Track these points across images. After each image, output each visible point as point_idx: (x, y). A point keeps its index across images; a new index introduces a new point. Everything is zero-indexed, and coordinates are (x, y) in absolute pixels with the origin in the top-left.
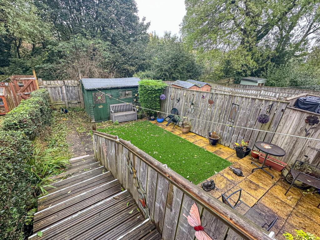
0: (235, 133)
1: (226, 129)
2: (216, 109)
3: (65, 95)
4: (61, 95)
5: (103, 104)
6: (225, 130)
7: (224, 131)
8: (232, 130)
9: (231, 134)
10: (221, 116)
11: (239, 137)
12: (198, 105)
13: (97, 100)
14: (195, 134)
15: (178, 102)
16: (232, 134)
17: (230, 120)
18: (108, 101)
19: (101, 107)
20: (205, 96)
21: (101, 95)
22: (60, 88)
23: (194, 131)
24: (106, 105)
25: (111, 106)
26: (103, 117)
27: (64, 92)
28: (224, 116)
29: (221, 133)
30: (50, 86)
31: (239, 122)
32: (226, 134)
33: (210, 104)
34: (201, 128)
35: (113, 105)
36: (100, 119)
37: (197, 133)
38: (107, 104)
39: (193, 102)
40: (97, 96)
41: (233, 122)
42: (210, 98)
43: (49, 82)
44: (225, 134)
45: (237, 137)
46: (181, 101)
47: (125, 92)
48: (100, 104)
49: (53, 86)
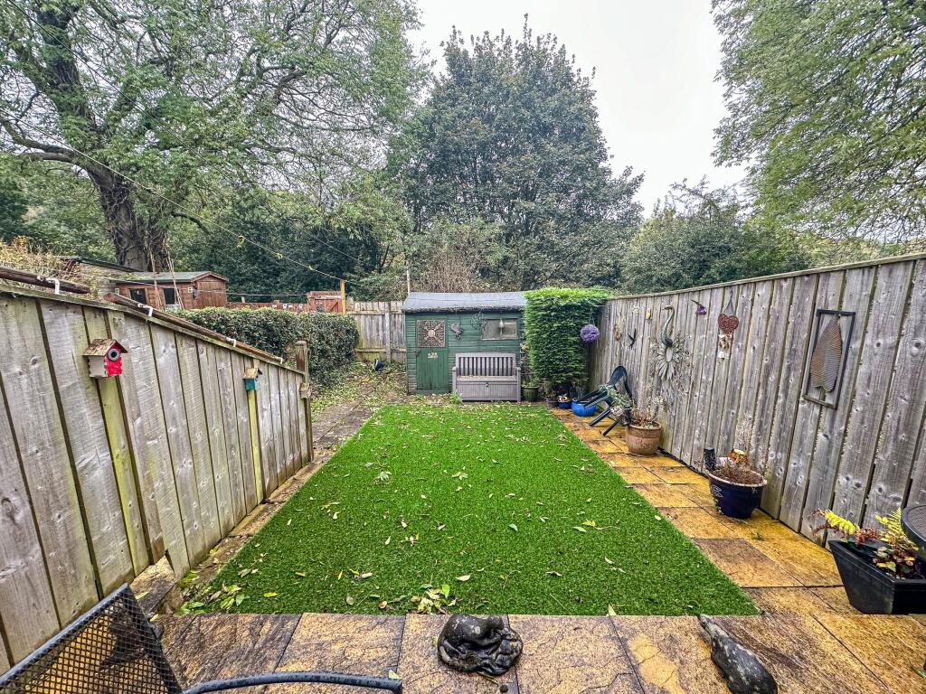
0: (850, 469)
1: (801, 442)
2: (750, 350)
3: (387, 333)
4: (381, 332)
5: (438, 350)
6: (795, 446)
7: (793, 454)
8: (829, 452)
9: (826, 472)
10: (772, 378)
11: (874, 491)
12: (687, 347)
13: (426, 339)
14: (679, 465)
15: (632, 345)
16: (832, 472)
17: (815, 395)
18: (453, 343)
19: (433, 356)
20: (706, 305)
21: (437, 328)
22: (380, 318)
23: (676, 453)
24: (446, 353)
25: (458, 356)
26: (435, 382)
27: (387, 325)
28: (787, 379)
29: (777, 462)
30: (365, 312)
31: (865, 402)
32: (799, 473)
33: (725, 332)
34: (699, 439)
35: (462, 355)
36: (429, 386)
37: (686, 458)
38: (449, 352)
39: (673, 338)
40: (426, 328)
41: (828, 406)
42: (725, 307)
43: (363, 304)
44: (797, 471)
45: (862, 490)
46: (639, 340)
47: (496, 322)
48: (432, 350)
49: (369, 312)
